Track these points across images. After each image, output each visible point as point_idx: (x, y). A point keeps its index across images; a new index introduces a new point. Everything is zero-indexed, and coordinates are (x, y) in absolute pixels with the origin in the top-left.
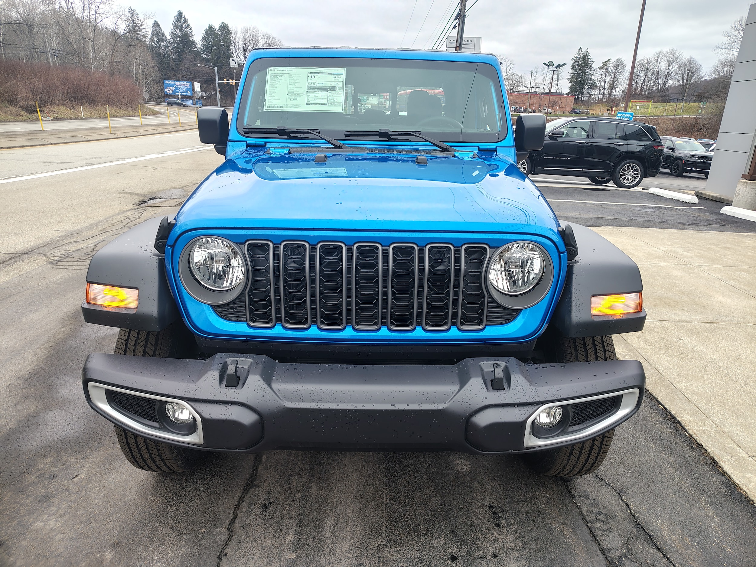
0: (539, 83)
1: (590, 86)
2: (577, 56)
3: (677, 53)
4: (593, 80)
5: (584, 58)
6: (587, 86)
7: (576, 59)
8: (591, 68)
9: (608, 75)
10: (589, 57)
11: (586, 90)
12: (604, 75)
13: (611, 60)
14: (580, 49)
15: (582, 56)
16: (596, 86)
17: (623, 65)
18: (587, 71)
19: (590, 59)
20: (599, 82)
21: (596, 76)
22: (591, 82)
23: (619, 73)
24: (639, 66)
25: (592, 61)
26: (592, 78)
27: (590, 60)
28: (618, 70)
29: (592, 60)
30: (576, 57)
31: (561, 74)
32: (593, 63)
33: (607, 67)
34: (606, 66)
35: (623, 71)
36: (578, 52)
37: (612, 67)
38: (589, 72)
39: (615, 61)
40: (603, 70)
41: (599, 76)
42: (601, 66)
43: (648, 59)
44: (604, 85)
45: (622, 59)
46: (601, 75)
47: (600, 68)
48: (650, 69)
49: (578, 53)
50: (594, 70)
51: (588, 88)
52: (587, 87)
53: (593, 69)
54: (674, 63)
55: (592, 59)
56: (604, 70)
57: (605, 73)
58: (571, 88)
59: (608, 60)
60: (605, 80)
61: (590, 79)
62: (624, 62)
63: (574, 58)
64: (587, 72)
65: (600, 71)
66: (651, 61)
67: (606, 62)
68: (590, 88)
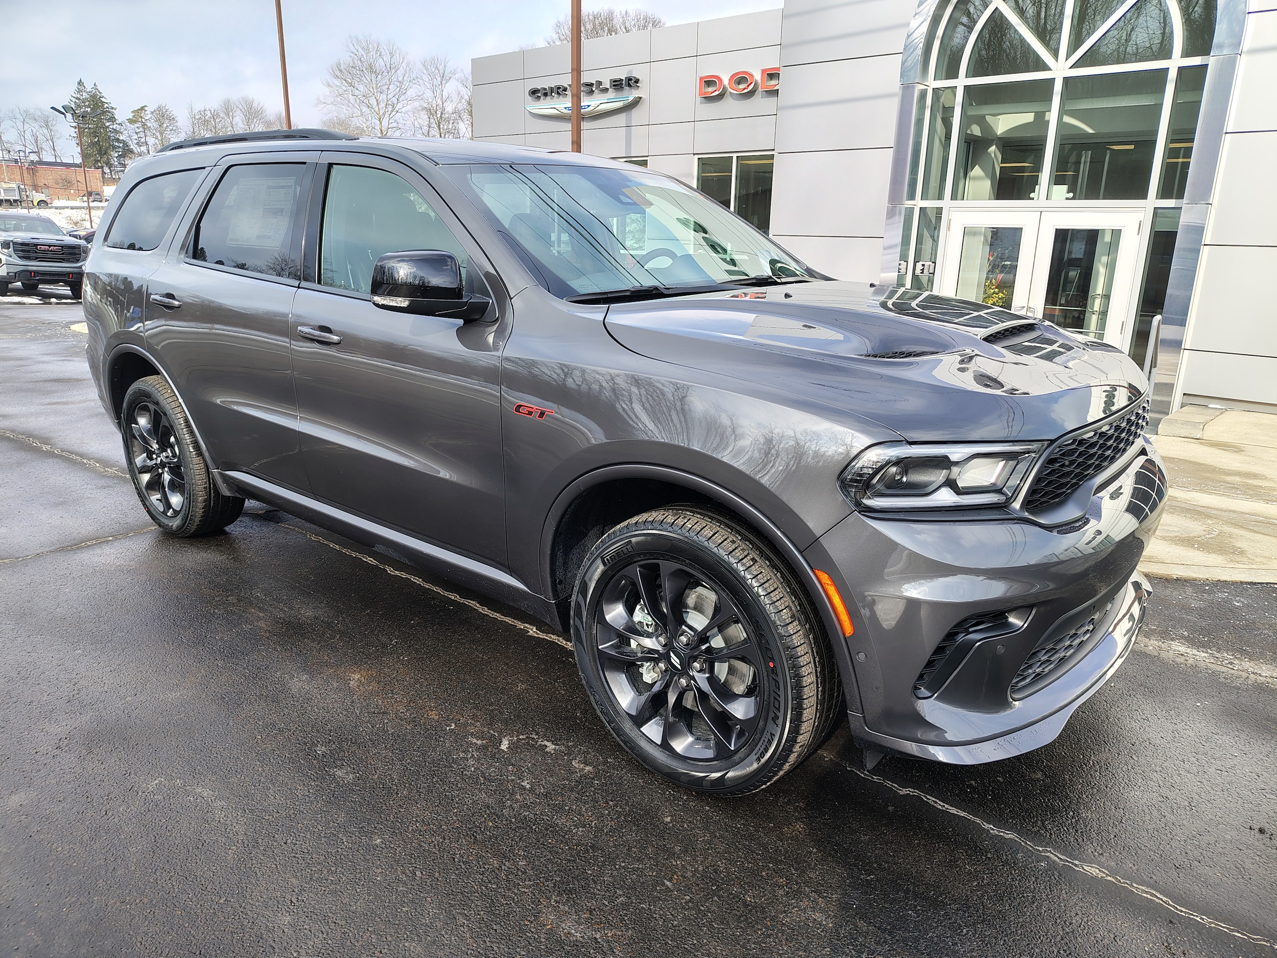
0: (11, 143)
1: (120, 153)
2: (78, 96)
3: (255, 105)
4: (124, 142)
5: (93, 101)
6: (116, 152)
7: (77, 101)
8: (112, 119)
9: (148, 134)
10: (103, 100)
11: (116, 159)
12: (142, 135)
13: (146, 108)
14: (80, 83)
15: (89, 96)
16: (132, 152)
17: (172, 119)
18: (107, 124)
19: (107, 103)
20: (136, 146)
21: (127, 135)
22: (121, 145)
23: (168, 133)
24: (200, 121)
25: (113, 108)
26: (121, 138)
27: (106, 105)
28: (165, 125)
29: (111, 105)
30: (77, 98)
31: (54, 128)
32: (113, 111)
33: (143, 120)
34: (141, 117)
35: (174, 128)
36: (78, 88)
37: (152, 121)
38: (111, 127)
39: (155, 111)
40: (137, 125)
41: (132, 134)
42: (131, 118)
43: (213, 112)
44: (146, 151)
45: (167, 108)
46: (137, 133)
47: (131, 121)
48: (220, 127)
49: (79, 91)
50: (120, 124)
51: (119, 155)
52: (116, 155)
53: (117, 122)
54: (255, 120)
55: (110, 103)
56: (139, 125)
57: (141, 129)
58: (84, 156)
59: (142, 109)
60: (146, 142)
61: (118, 140)
62: (172, 113)
63: (74, 100)
64: (108, 127)
65: (132, 126)
66: (218, 116)
67: (140, 112)
68: (123, 156)
